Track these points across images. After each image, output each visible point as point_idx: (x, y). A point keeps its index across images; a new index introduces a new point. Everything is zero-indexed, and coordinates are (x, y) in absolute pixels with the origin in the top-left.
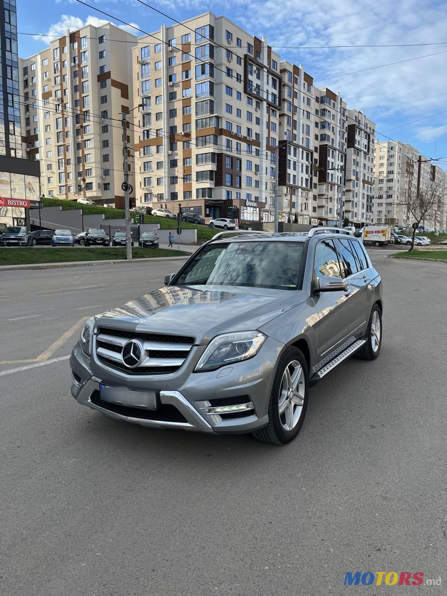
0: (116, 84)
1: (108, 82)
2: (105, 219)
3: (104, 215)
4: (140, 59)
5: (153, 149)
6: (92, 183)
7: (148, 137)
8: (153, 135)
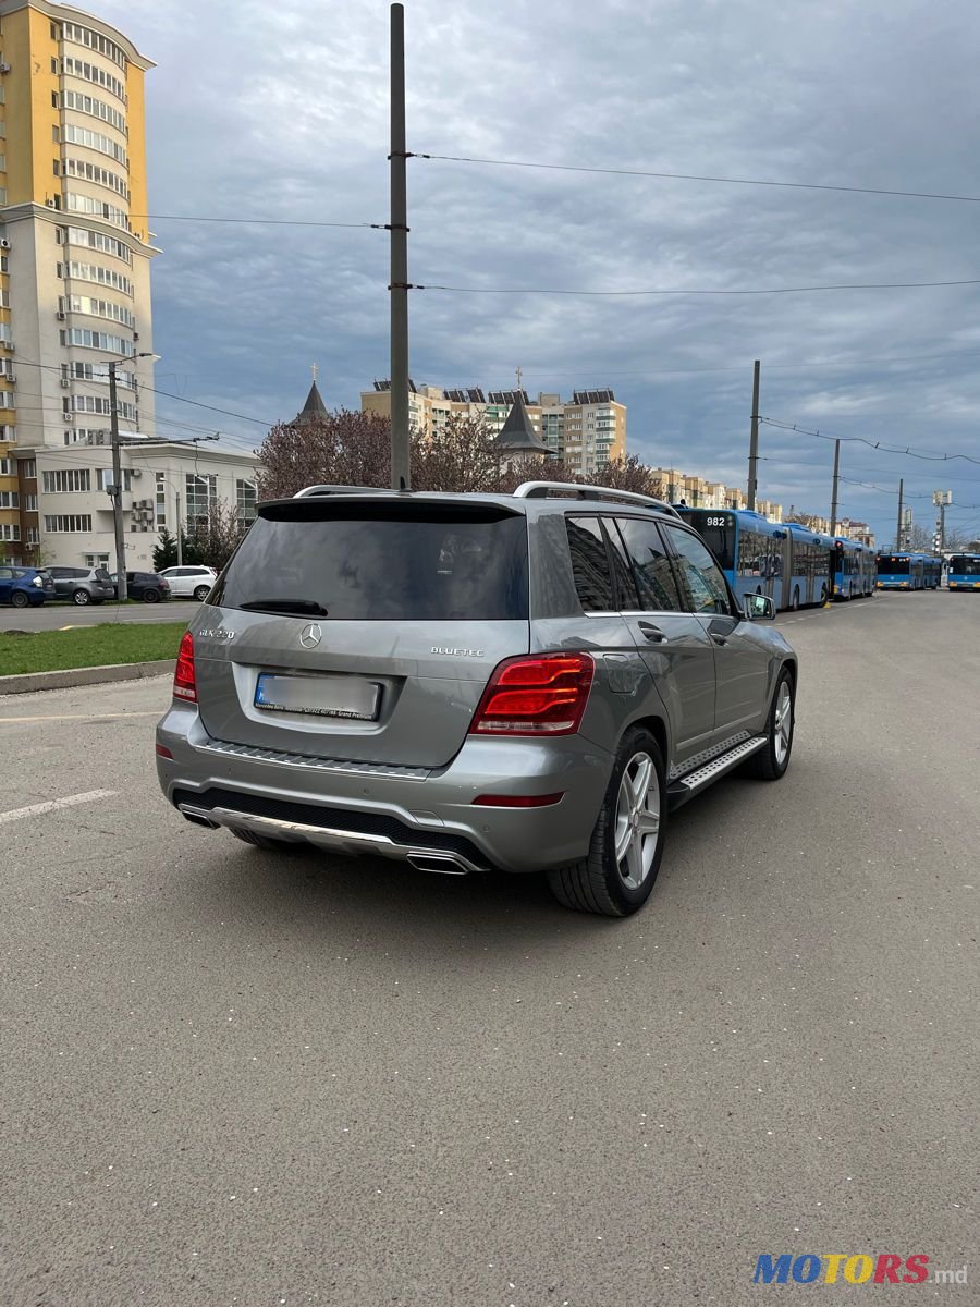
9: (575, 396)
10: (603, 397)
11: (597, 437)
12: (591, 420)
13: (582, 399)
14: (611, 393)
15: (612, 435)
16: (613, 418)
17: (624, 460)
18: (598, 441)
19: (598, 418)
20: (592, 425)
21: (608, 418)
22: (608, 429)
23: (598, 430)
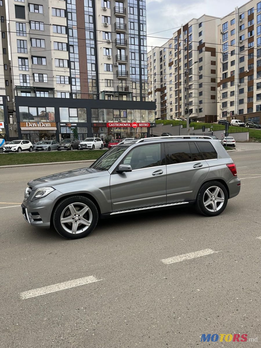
0: (208, 49)
1: (204, 49)
2: (194, 129)
3: (193, 127)
4: (222, 31)
5: (229, 84)
6: (192, 109)
7: (225, 77)
8: (229, 75)
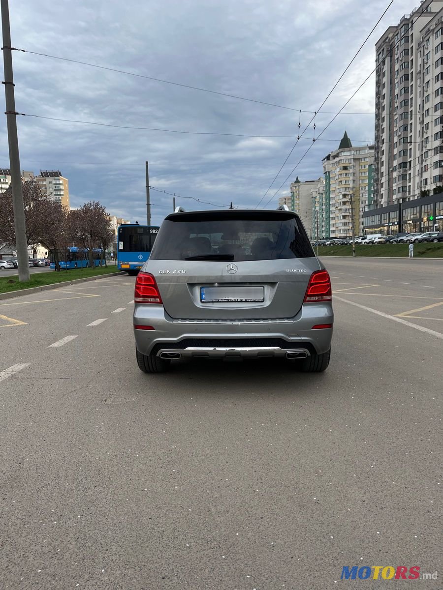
9: (41, 173)
10: (56, 174)
11: (55, 193)
12: (51, 185)
13: (45, 175)
14: (60, 172)
15: (62, 193)
16: (62, 184)
17: (92, 204)
18: (55, 195)
19: (54, 184)
20: (52, 188)
21: (60, 184)
22: (60, 190)
23: (55, 190)
